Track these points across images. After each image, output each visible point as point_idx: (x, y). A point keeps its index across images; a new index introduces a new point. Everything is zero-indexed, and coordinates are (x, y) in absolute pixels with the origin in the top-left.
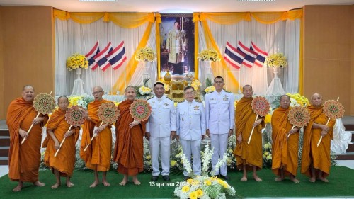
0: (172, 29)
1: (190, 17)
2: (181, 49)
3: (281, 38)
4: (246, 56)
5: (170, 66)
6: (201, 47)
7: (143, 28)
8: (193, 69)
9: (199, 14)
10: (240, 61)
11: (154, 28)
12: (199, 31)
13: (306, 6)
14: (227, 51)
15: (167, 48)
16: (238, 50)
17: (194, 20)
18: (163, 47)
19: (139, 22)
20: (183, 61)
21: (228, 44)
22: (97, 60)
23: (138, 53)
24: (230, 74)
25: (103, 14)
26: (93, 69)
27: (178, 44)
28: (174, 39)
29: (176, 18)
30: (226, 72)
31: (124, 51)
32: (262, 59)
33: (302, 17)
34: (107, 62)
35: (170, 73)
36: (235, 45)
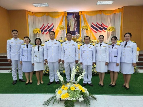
0: (71, 18)
1: (78, 13)
2: (75, 26)
3: (113, 20)
4: (99, 28)
5: (71, 32)
6: (82, 25)
7: (60, 18)
8: (79, 33)
9: (82, 12)
10: (97, 30)
11: (65, 18)
12: (82, 19)
13: (124, 7)
14: (92, 26)
15: (70, 25)
16: (96, 26)
17: (80, 14)
18: (68, 25)
19: (59, 16)
20: (75, 30)
21: (92, 23)
22: (44, 30)
23: (59, 27)
24: (93, 35)
25: (46, 13)
27: (73, 24)
28: (72, 22)
29: (73, 14)
30: (92, 34)
31: (53, 27)
33: (122, 11)
34: (48, 31)
36: (95, 24)
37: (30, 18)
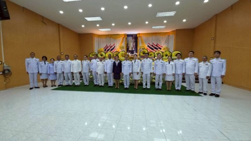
0: (130, 39)
1: (136, 35)
2: (133, 46)
3: (167, 42)
4: (155, 48)
5: (130, 51)
6: (140, 45)
7: (121, 39)
8: (137, 52)
9: (139, 34)
10: (153, 49)
11: (125, 39)
12: (139, 40)
13: (177, 30)
14: (148, 46)
16: (152, 46)
19: (119, 37)
20: (134, 49)
21: (149, 43)
22: (107, 50)
25: (108, 35)
28: (131, 42)
29: (132, 35)
31: (115, 47)
32: (161, 49)
33: (175, 34)
34: (110, 50)
36: (151, 44)
37: (96, 40)
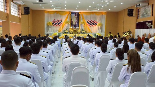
1: (78, 13)
2: (76, 21)
3: (101, 19)
4: (92, 23)
5: (73, 25)
6: (81, 21)
8: (79, 26)
9: (81, 12)
11: (69, 16)
12: (81, 17)
14: (88, 22)
15: (72, 21)
17: (79, 14)
19: (65, 14)
20: (76, 24)
21: (88, 20)
22: (55, 23)
23: (65, 22)
24: (88, 28)
25: (56, 12)
26: (54, 26)
27: (75, 20)
28: (74, 18)
29: (75, 13)
30: (87, 27)
31: (61, 21)
32: (96, 24)
33: (106, 14)
34: (57, 24)
35: (73, 27)
36: (90, 20)
